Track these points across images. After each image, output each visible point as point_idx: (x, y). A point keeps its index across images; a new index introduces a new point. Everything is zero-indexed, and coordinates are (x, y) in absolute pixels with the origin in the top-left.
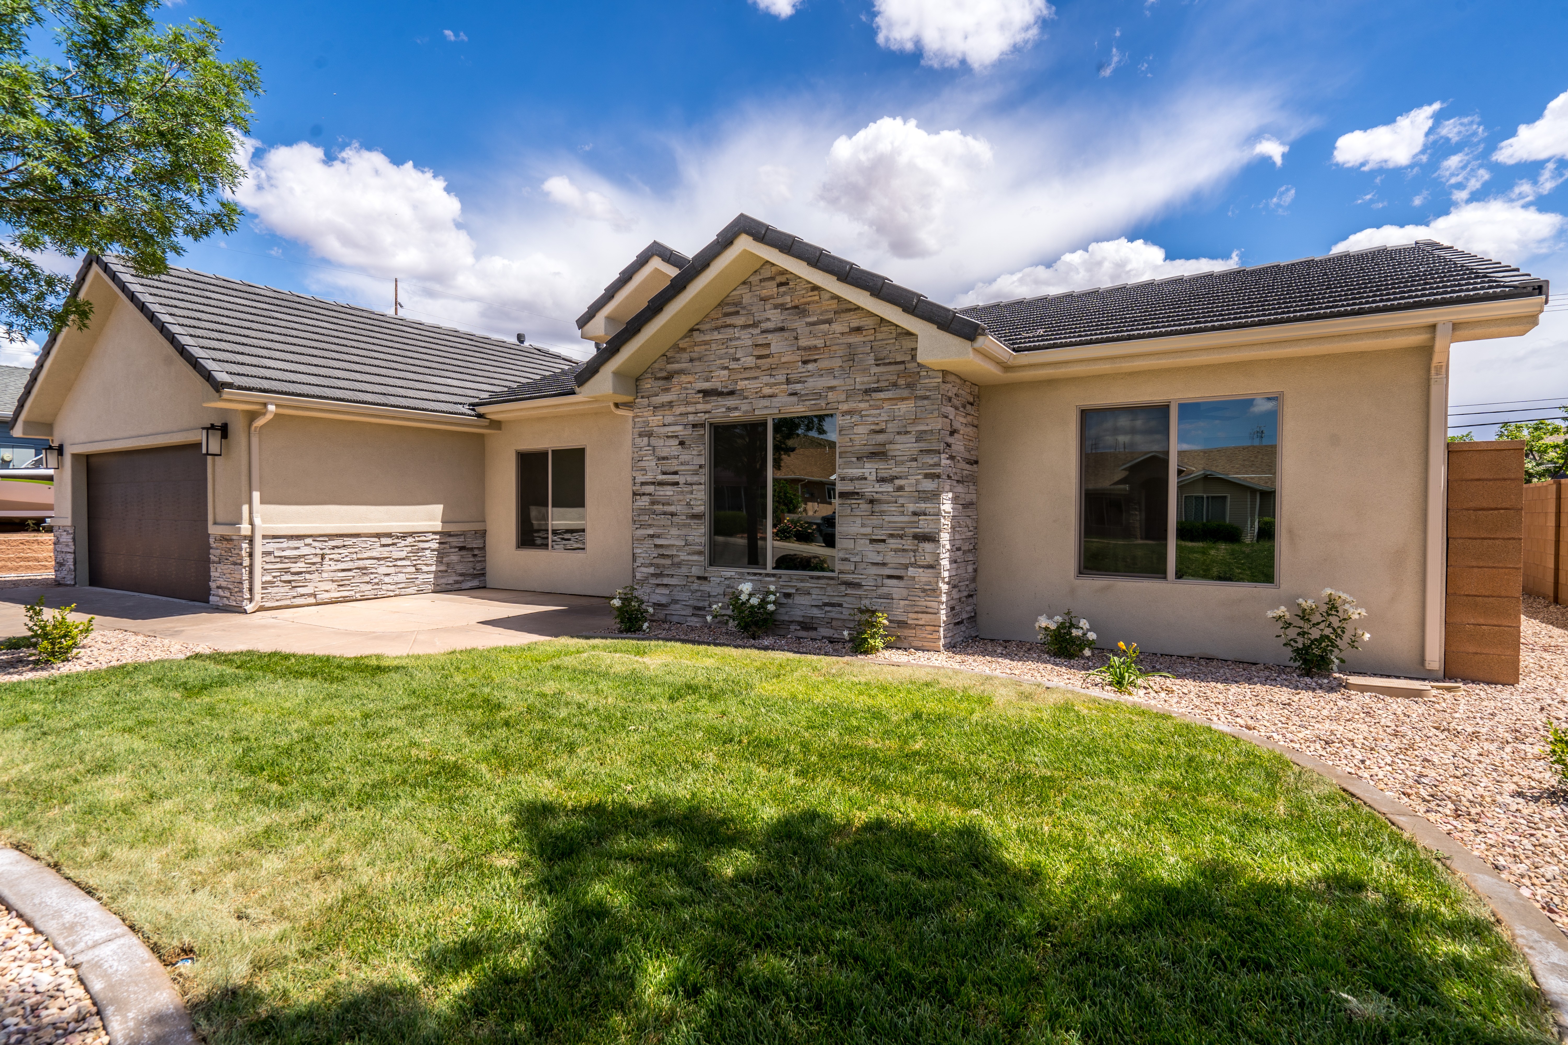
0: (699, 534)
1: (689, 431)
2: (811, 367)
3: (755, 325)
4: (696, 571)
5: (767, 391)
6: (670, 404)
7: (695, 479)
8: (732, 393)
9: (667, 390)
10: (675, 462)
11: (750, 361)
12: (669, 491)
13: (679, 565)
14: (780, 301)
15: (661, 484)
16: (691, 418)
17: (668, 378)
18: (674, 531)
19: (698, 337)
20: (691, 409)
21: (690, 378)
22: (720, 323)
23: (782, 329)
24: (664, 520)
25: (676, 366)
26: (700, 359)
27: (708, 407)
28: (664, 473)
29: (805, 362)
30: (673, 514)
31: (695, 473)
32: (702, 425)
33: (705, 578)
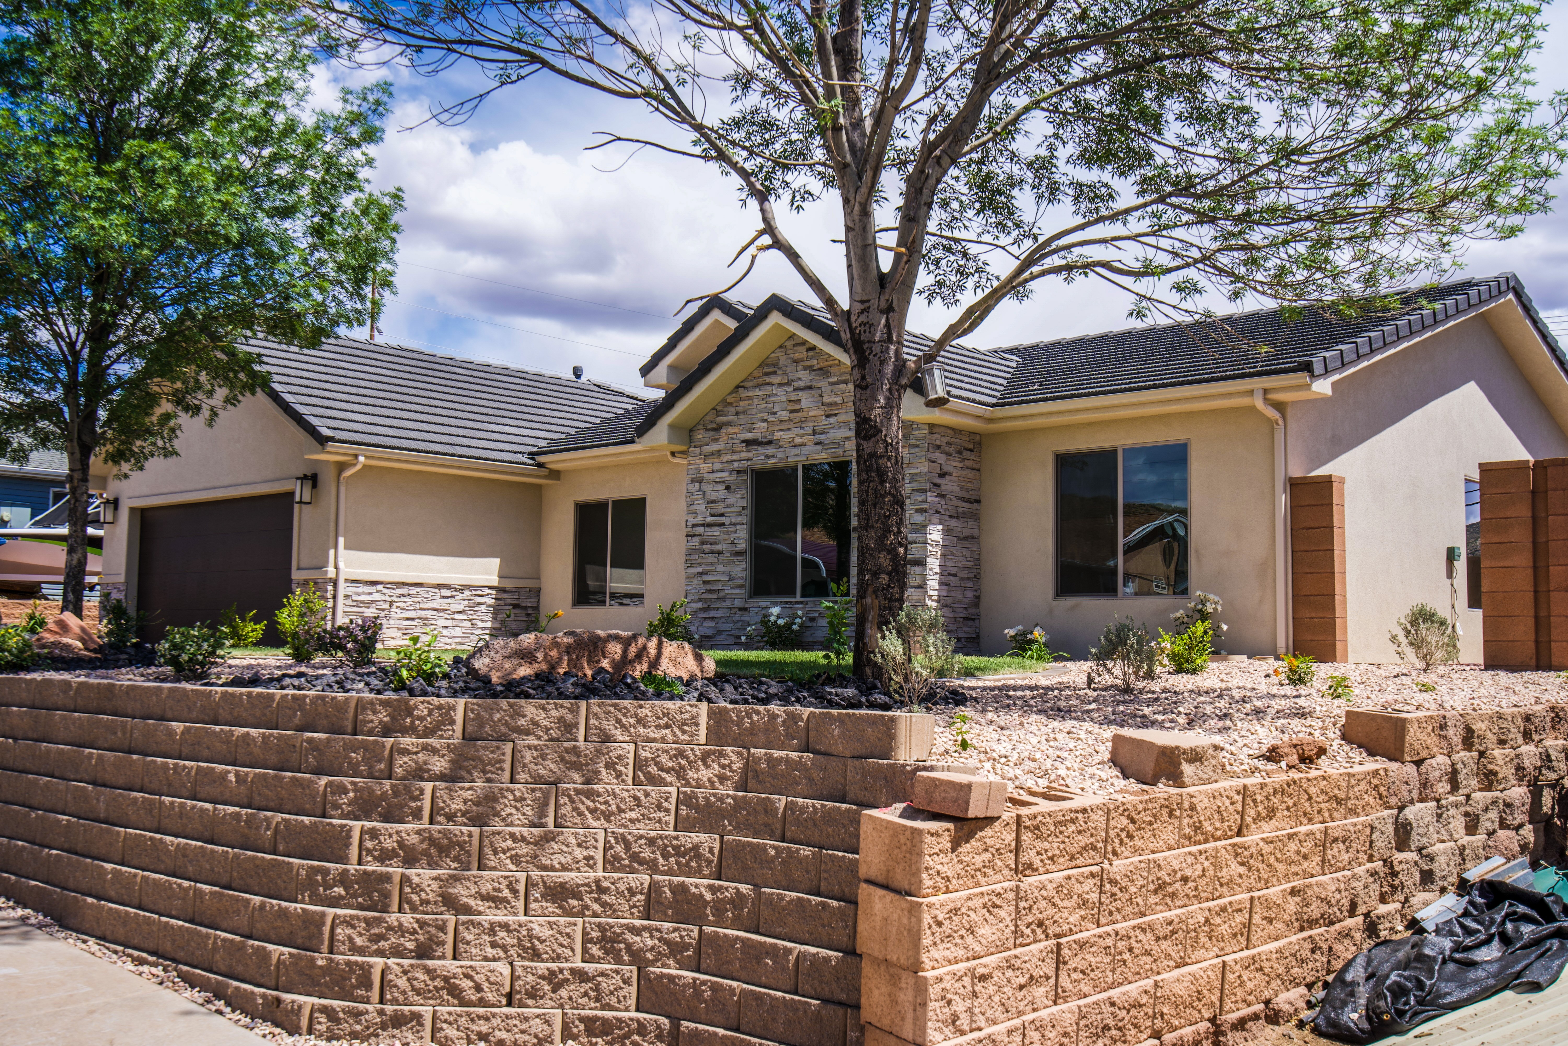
0: (741, 569)
1: (734, 477)
2: (832, 420)
3: (789, 383)
4: (738, 603)
5: (798, 441)
6: (719, 453)
7: (739, 519)
8: (770, 442)
9: (716, 440)
10: (722, 505)
11: (784, 415)
12: (716, 532)
13: (723, 599)
14: (808, 363)
15: (710, 525)
16: (736, 464)
17: (718, 429)
18: (720, 568)
19: (743, 393)
20: (735, 457)
21: (735, 430)
22: (761, 381)
23: (810, 388)
24: (712, 559)
25: (724, 419)
26: (744, 413)
27: (750, 455)
28: (712, 515)
29: (828, 416)
30: (719, 553)
31: (739, 514)
32: (746, 472)
33: (745, 609)
